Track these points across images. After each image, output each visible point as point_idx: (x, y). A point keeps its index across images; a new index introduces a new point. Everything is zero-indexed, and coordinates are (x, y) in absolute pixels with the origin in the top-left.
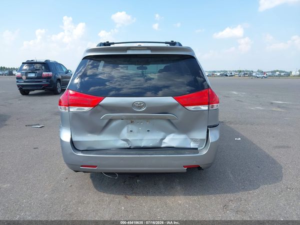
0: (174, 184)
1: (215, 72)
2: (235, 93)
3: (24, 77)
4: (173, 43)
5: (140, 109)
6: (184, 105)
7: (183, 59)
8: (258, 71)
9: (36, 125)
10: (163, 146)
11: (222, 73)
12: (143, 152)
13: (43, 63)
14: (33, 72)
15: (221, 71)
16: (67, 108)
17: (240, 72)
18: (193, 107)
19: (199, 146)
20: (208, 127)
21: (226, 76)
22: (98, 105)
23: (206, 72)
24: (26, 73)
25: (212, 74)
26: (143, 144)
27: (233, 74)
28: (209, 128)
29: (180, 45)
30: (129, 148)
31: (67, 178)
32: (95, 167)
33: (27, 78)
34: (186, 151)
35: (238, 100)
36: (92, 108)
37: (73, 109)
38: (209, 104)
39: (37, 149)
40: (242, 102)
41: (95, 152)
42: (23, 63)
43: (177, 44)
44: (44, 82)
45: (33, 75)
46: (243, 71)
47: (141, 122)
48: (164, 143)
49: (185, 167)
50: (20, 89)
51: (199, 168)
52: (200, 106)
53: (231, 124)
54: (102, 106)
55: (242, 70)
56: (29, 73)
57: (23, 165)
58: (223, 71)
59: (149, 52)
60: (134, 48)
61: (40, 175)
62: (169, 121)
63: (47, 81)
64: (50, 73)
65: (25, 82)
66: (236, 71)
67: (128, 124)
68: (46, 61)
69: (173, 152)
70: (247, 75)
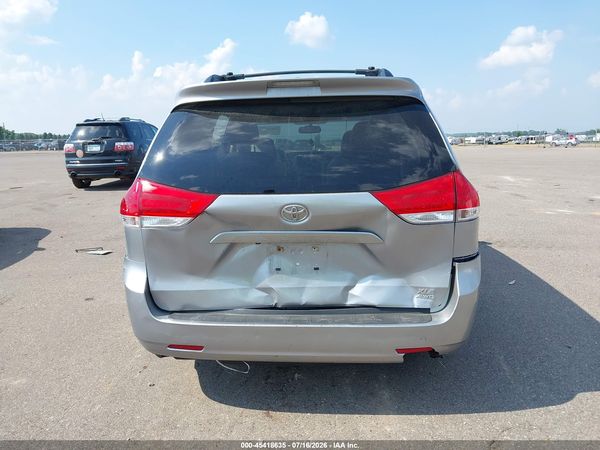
0: (377, 385)
1: (466, 136)
2: (508, 178)
3: (80, 153)
4: (373, 72)
5: (298, 220)
6: (397, 211)
7: (395, 106)
8: (558, 132)
9: (97, 249)
10: (350, 302)
11: (480, 137)
12: (305, 317)
13: (116, 124)
14: (96, 143)
15: (479, 134)
16: (137, 218)
17: (519, 134)
18: (419, 215)
19: (433, 305)
20: (454, 260)
21: (490, 143)
22: (203, 212)
23: (448, 135)
24: (84, 144)
25: (461, 140)
26: (305, 299)
27: (503, 140)
28: (457, 264)
29: (388, 74)
30: (274, 308)
31: (145, 367)
32: (200, 348)
33: (85, 155)
34: (403, 316)
35: (517, 195)
36: (189, 219)
37: (151, 222)
38: (455, 208)
39: (92, 302)
40: (525, 198)
41: (199, 315)
42: (78, 125)
43: (382, 73)
44: (119, 162)
45: (96, 148)
46: (525, 133)
47: (301, 250)
48: (354, 296)
49: (399, 351)
50: (73, 176)
51: (433, 353)
52: (435, 214)
53: (501, 246)
54: (212, 215)
55: (522, 130)
56: (90, 144)
57: (60, 336)
58: (482, 134)
59: (316, 92)
60: (283, 84)
61: (90, 360)
62: (364, 246)
63: (125, 161)
64: (129, 143)
65: (82, 162)
66: (509, 134)
67: (271, 253)
68: (123, 119)
69: (373, 316)
70: (534, 142)
